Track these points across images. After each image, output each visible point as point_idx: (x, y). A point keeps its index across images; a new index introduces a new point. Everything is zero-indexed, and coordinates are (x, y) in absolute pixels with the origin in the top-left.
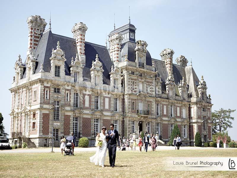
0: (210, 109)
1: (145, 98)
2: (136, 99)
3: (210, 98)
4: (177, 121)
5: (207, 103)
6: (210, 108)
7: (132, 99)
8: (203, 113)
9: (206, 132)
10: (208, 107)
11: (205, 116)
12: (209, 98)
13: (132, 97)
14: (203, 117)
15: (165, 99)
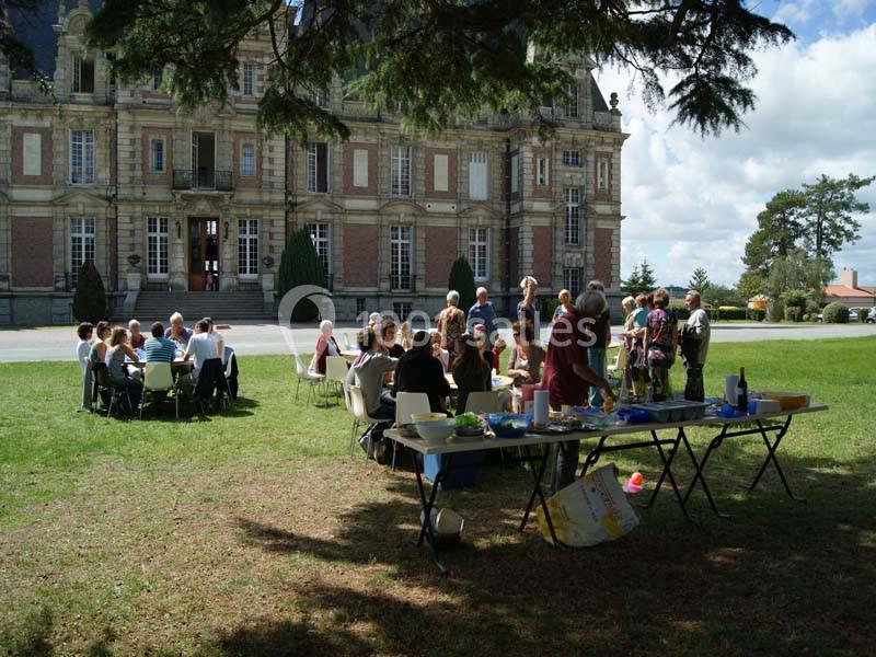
0: (609, 156)
1: (219, 122)
2: (172, 125)
3: (617, 107)
4: (426, 214)
5: (595, 128)
6: (610, 149)
7: (144, 127)
8: (568, 175)
9: (579, 256)
10: (599, 149)
11: (582, 188)
12: (610, 107)
13: (143, 120)
14: (559, 190)
15: (362, 120)
